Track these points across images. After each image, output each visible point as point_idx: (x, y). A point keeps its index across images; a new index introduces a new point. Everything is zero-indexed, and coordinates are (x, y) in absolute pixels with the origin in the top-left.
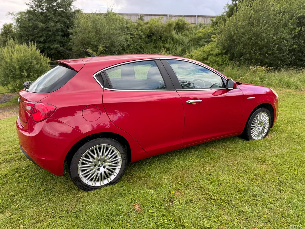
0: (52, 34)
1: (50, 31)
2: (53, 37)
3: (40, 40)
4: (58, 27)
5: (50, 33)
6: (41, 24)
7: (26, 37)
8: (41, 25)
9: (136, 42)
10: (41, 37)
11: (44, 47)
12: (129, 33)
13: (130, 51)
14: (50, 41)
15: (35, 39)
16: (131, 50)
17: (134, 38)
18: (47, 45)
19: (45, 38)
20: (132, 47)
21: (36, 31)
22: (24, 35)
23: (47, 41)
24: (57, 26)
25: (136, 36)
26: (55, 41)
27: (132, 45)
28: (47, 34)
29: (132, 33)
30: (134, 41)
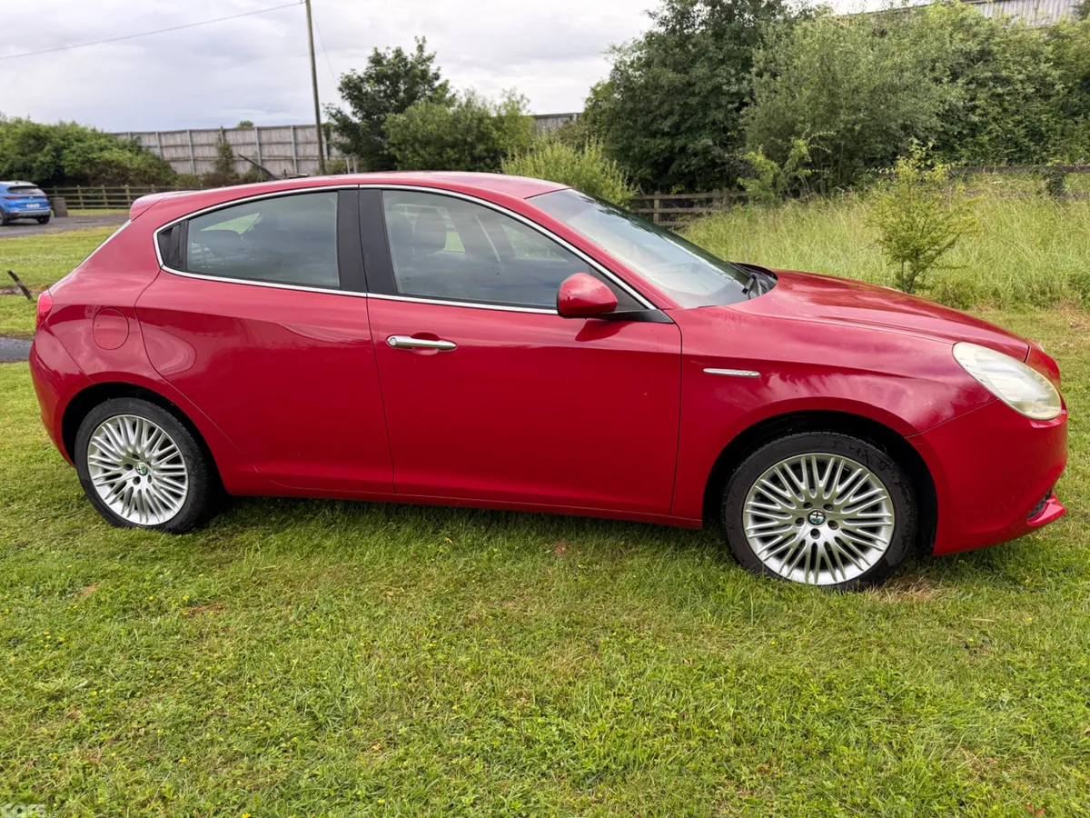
0: (698, 104)
1: (693, 94)
2: (700, 114)
3: (661, 127)
4: (719, 79)
5: (693, 101)
6: (671, 75)
7: (627, 119)
8: (669, 76)
9: (1017, 112)
10: (665, 118)
11: (672, 148)
12: (990, 74)
13: (977, 149)
14: (689, 129)
15: (652, 121)
16: (982, 146)
17: (1008, 95)
18: (680, 142)
19: (676, 118)
20: (990, 133)
21: (656, 98)
22: (623, 115)
23: (683, 128)
24: (719, 76)
25: (1019, 86)
26: (704, 126)
27: (993, 126)
28: (685, 103)
29: (1004, 73)
30: (1005, 110)
